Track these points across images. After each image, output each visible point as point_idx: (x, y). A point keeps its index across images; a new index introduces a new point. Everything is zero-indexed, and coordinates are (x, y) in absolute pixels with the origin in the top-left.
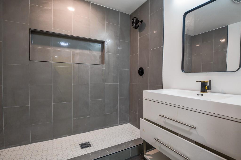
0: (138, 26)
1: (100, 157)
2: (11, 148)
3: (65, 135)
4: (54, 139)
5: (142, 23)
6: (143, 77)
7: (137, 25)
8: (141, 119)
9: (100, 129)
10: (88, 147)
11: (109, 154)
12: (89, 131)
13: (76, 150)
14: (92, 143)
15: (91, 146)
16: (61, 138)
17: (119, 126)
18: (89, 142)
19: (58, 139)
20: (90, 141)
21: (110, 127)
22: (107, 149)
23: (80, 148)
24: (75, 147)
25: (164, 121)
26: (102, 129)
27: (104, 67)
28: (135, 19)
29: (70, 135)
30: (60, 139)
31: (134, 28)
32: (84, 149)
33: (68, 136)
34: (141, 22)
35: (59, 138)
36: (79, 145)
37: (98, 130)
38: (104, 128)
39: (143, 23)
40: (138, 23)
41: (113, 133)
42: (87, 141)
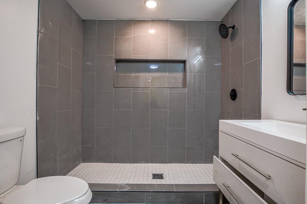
0: (226, 35)
1: (164, 191)
2: (99, 163)
3: (142, 161)
4: (132, 163)
5: (234, 29)
6: (235, 102)
7: (226, 33)
8: (214, 156)
9: (180, 163)
10: (160, 178)
11: (176, 191)
12: (166, 163)
13: (148, 179)
14: (165, 176)
15: (163, 179)
16: (138, 163)
17: (204, 164)
18: (162, 174)
19: (135, 164)
20: (164, 173)
21: (192, 163)
22: (175, 185)
23: (152, 177)
24: (148, 176)
25: (238, 164)
26: (182, 164)
27: (186, 90)
28: (222, 26)
29: (147, 163)
30: (137, 165)
31: (223, 38)
32: (155, 180)
33: (145, 163)
34: (233, 27)
35: (137, 163)
36: (152, 175)
37: (177, 164)
38: (185, 163)
39: (236, 28)
40: (227, 30)
41: (193, 170)
42: (161, 173)
